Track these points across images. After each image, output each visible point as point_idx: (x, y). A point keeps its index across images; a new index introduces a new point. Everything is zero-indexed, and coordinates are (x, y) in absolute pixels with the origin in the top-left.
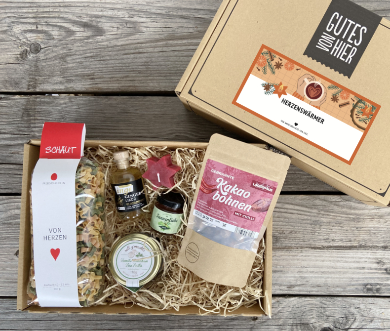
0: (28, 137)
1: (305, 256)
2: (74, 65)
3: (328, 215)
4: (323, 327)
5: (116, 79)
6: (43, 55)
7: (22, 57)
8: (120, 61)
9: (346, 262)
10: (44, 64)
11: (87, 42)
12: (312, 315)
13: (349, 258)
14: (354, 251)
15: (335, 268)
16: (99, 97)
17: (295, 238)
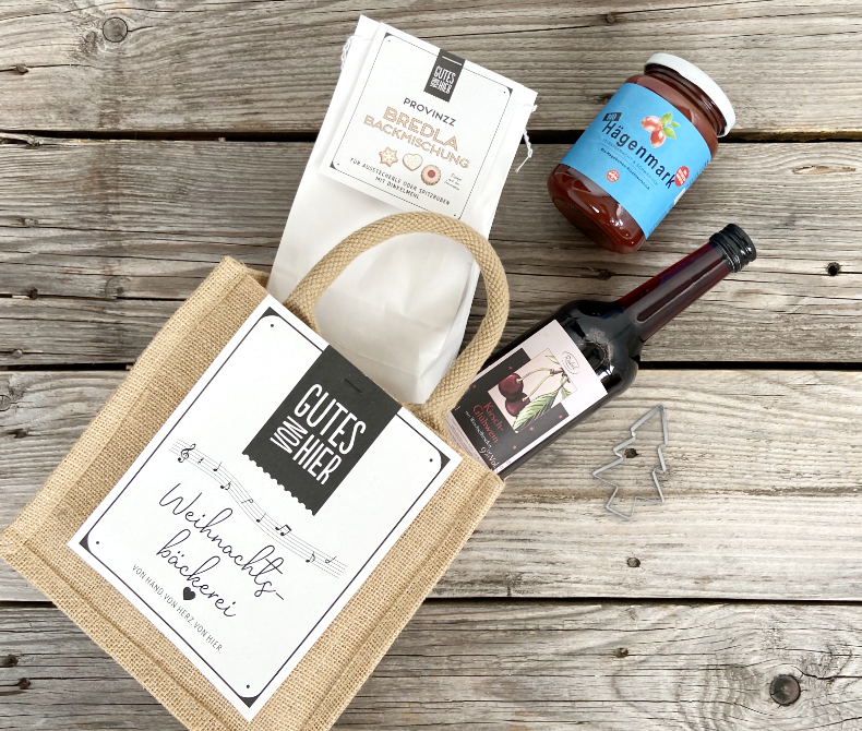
0: (102, 236)
1: (735, 511)
2: (206, 69)
3: (786, 416)
4: (777, 675)
5: (300, 103)
6: (132, 46)
7: (85, 51)
8: (310, 61)
9: (829, 524)
10: (136, 67)
11: (234, 17)
12: (750, 646)
13: (835, 514)
14: (848, 499)
15: (803, 539)
16: (262, 144)
17: (711, 470)
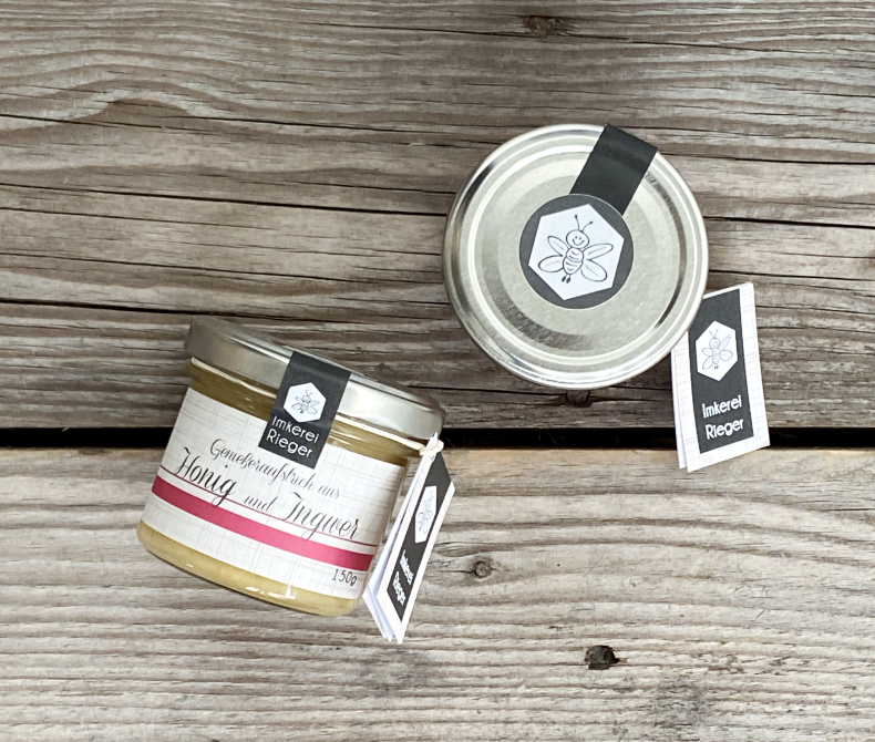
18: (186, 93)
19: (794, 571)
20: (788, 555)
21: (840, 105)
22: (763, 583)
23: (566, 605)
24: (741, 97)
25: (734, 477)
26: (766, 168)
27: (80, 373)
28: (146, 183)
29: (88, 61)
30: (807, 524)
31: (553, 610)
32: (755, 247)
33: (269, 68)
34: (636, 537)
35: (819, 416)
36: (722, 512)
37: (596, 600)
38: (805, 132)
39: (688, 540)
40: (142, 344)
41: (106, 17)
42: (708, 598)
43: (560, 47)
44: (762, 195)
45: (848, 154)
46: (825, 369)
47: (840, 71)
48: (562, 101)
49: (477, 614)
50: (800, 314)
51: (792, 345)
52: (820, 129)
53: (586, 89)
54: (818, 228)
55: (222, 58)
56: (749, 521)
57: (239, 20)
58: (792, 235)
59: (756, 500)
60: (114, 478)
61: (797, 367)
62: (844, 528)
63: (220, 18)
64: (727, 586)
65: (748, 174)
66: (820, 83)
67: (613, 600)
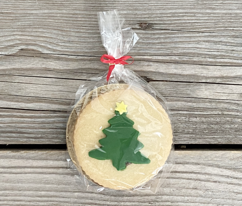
18: (41, 46)
19: (221, 187)
20: (219, 182)
21: (233, 49)
22: (212, 190)
23: (154, 197)
24: (203, 46)
25: (203, 159)
26: (211, 67)
27: (11, 128)
28: (30, 73)
29: (13, 38)
30: (225, 173)
31: (150, 198)
32: (208, 91)
33: (65, 39)
34: (174, 177)
35: (228, 141)
36: (199, 169)
37: (162, 195)
38: (223, 57)
39: (190, 177)
40: (30, 120)
41: (18, 25)
42: (195, 195)
43: (150, 32)
44: (210, 76)
45: (235, 63)
46: (229, 127)
47: (233, 39)
48: (151, 48)
49: (128, 199)
50: (222, 110)
51: (220, 120)
52: (227, 56)
53: (158, 45)
54: (227, 85)
55: (51, 36)
56: (207, 172)
57: (56, 25)
58: (219, 87)
59: (210, 166)
60: (22, 159)
61: (221, 126)
62: (236, 174)
63: (51, 25)
64: (201, 191)
65: (206, 69)
66: (227, 42)
67: (168, 195)
